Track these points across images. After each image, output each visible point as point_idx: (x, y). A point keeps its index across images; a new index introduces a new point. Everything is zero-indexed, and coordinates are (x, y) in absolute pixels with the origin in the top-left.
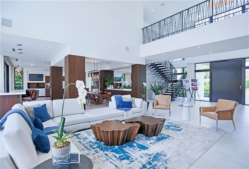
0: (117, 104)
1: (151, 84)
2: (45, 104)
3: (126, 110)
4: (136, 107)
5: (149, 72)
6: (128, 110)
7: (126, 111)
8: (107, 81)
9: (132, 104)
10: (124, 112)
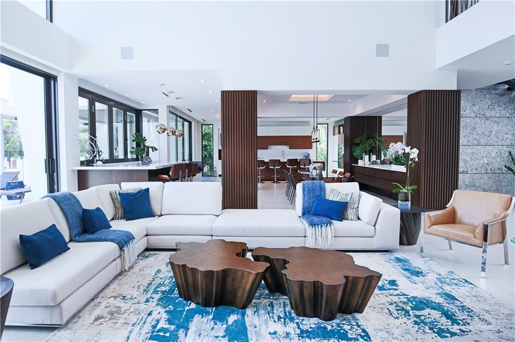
0: (303, 205)
1: (510, 153)
2: (148, 189)
3: (312, 224)
4: (359, 219)
5: (504, 112)
6: (321, 224)
7: (315, 225)
8: (358, 145)
9: (349, 210)
10: (307, 229)
